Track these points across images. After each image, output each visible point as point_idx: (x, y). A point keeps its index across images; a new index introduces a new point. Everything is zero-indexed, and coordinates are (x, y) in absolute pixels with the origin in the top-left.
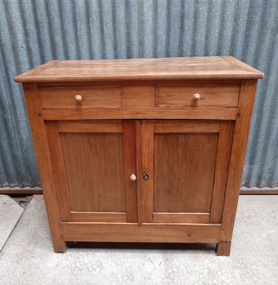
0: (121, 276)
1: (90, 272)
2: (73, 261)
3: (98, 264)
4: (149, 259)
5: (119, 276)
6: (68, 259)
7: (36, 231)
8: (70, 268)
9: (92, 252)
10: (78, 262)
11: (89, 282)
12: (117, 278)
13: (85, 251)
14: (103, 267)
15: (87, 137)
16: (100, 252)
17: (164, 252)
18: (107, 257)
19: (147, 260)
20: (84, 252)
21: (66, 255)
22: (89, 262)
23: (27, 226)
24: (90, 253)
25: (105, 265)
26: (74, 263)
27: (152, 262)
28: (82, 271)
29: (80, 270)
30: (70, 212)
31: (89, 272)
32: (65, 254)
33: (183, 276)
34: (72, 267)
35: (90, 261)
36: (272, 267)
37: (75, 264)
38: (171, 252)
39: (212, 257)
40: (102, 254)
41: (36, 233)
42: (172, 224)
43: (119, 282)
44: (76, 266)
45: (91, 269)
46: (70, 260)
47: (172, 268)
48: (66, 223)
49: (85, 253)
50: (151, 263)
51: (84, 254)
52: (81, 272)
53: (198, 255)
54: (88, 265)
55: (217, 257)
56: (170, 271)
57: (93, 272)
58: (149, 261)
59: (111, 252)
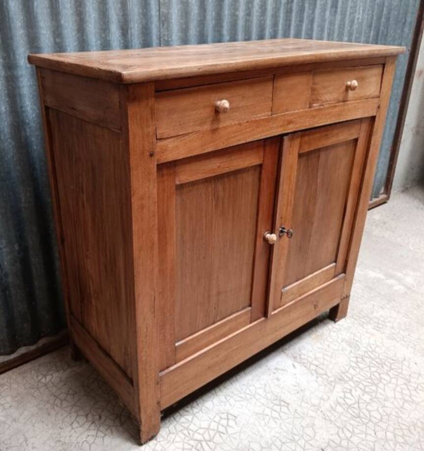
0: (270, 410)
1: (225, 432)
2: (185, 438)
3: (224, 416)
4: (276, 369)
5: (268, 411)
6: (172, 440)
7: (59, 441)
8: (191, 449)
9: (197, 409)
10: (194, 434)
11: (240, 445)
12: (267, 415)
13: (183, 413)
14: (236, 415)
15: (213, 186)
16: (207, 401)
17: (283, 351)
18: (225, 400)
19: (275, 371)
20: (184, 415)
21: (163, 438)
22: (209, 422)
23: (27, 445)
24: (195, 410)
25: (234, 412)
26: (189, 438)
27: (284, 370)
28: (214, 440)
29: (210, 441)
30: (174, 344)
31: (224, 434)
32: (160, 438)
33: (331, 364)
34: (193, 446)
35: (208, 420)
36: (388, 306)
37: (192, 439)
38: (289, 347)
39: (333, 327)
40: (212, 401)
41: (63, 444)
42: (300, 298)
43: (276, 418)
44: (196, 440)
45: (221, 429)
46: (178, 439)
47: (311, 364)
48: (166, 371)
49: (188, 415)
50: (283, 372)
51: (189, 417)
52: (214, 443)
53: (318, 333)
54: (211, 427)
55: (337, 323)
56: (313, 367)
57: (230, 431)
58: (280, 371)
59: (222, 392)
